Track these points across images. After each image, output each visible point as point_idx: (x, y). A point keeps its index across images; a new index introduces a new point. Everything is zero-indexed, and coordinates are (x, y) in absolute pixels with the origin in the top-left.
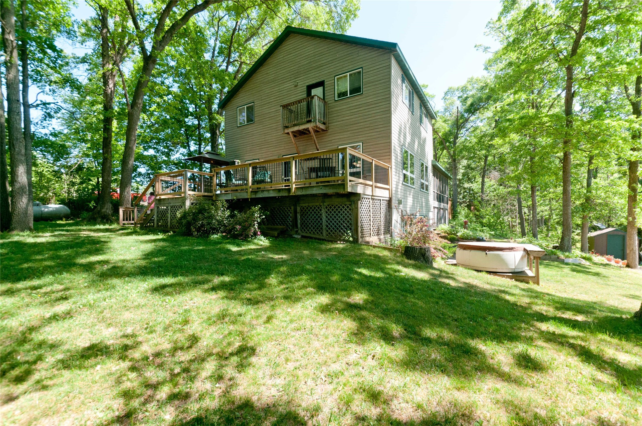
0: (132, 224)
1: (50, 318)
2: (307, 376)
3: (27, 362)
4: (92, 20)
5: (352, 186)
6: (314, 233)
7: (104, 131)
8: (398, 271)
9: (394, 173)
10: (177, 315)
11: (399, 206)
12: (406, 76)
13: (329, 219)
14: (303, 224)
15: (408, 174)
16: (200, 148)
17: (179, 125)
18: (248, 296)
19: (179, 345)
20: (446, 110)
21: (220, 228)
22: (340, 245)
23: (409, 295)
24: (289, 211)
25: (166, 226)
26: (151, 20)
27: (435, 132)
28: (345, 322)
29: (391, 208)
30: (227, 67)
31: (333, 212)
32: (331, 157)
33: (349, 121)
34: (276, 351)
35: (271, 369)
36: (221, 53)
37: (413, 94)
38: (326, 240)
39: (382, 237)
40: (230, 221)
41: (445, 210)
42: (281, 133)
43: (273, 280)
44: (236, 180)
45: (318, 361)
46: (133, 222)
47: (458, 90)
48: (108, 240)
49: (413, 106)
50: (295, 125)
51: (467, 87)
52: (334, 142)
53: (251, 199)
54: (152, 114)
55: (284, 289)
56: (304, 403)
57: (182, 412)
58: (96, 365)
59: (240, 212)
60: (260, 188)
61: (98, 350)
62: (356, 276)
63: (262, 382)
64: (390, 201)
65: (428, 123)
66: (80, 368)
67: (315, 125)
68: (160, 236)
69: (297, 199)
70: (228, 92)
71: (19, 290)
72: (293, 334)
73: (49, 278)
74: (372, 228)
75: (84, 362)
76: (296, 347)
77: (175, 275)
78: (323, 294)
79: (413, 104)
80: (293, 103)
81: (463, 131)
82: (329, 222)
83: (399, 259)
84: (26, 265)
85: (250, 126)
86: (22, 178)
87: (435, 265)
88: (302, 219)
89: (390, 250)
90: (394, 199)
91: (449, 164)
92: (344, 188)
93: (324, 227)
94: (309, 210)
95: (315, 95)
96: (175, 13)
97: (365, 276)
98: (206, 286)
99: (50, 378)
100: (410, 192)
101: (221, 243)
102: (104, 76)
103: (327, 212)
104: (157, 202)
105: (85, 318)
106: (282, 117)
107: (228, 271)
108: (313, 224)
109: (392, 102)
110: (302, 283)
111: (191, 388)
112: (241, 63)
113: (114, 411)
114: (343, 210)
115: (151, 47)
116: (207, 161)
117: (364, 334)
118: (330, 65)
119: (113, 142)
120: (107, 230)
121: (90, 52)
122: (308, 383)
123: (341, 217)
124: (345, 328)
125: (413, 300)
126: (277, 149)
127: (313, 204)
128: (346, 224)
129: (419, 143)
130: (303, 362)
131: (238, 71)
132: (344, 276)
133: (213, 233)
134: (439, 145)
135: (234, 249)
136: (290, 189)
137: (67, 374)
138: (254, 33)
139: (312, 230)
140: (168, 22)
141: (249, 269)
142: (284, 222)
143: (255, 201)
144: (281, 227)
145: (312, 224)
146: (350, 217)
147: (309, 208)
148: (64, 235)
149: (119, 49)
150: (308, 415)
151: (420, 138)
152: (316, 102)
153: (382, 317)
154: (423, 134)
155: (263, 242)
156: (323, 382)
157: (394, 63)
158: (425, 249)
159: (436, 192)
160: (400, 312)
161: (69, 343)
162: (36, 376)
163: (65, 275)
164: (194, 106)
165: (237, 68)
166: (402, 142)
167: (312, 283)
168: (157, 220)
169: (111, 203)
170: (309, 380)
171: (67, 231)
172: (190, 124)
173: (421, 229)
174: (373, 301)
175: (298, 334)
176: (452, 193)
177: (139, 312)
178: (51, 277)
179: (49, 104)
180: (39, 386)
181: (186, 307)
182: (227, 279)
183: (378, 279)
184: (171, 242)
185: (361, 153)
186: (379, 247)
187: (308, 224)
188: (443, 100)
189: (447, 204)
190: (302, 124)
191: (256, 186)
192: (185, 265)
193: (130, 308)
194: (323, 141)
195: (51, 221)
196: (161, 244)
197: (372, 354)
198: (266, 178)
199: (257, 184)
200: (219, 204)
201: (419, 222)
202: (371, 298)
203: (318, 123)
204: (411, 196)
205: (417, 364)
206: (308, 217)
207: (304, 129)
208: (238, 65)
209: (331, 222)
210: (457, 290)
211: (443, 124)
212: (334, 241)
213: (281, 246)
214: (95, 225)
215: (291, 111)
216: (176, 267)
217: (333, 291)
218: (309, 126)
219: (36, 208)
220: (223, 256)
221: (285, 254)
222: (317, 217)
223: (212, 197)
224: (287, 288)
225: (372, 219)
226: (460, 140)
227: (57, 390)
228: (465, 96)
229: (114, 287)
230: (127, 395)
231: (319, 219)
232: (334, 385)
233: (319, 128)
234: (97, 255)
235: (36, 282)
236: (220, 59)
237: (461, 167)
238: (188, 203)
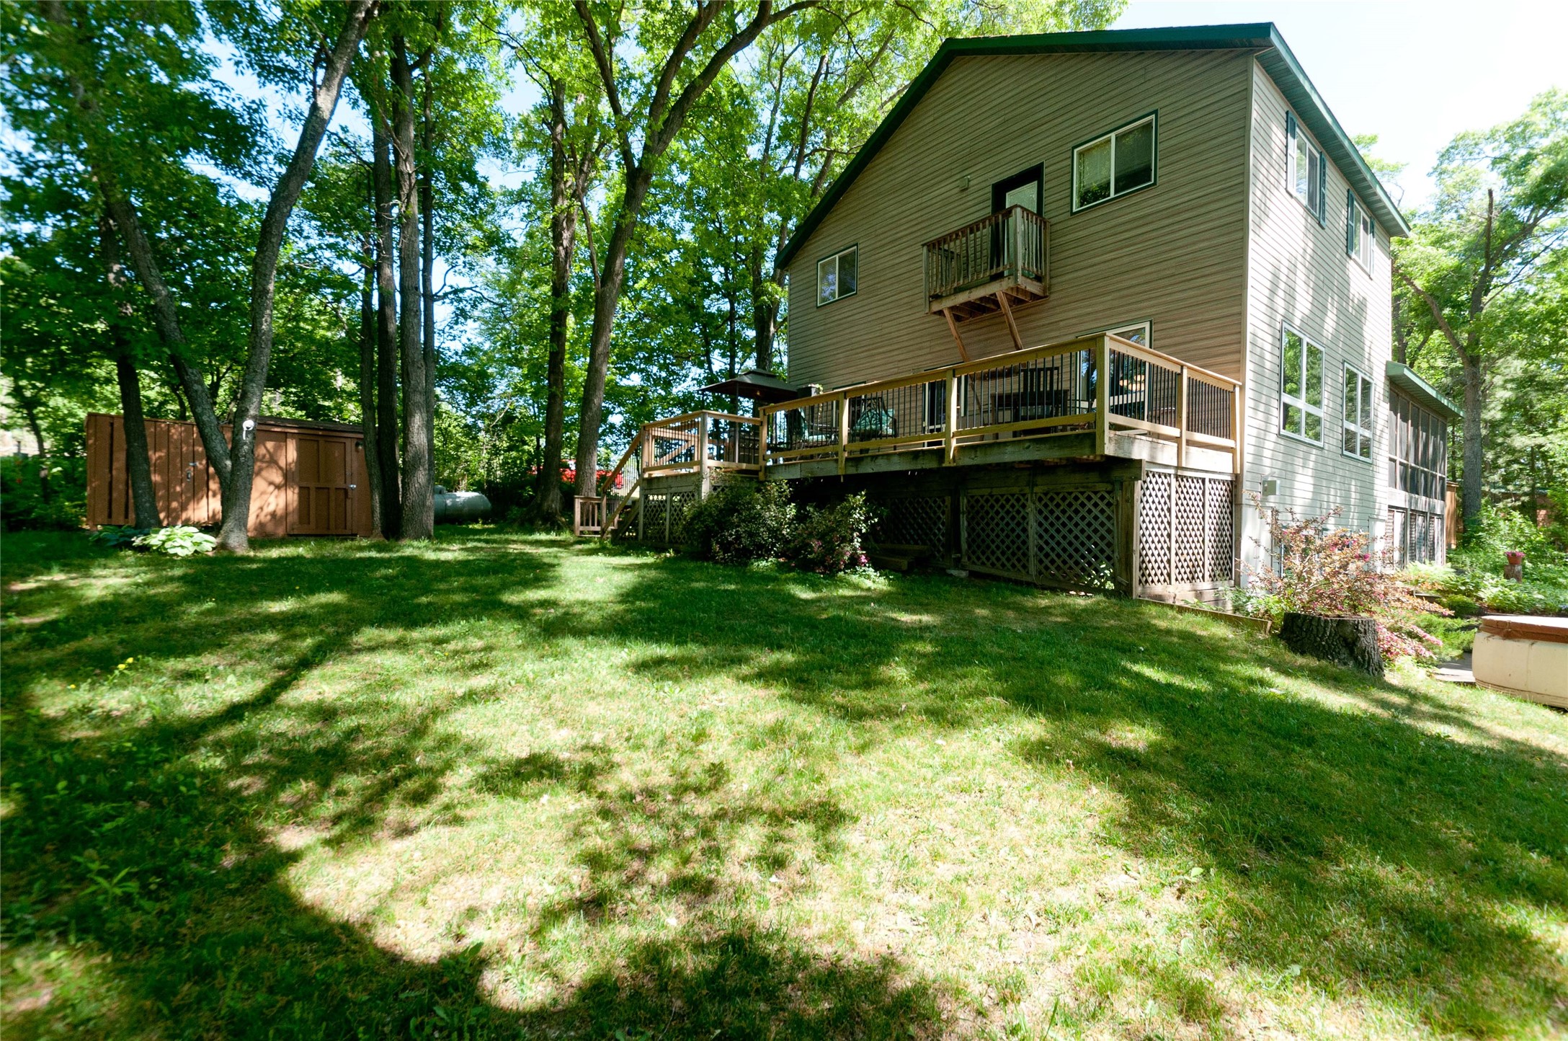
0: (596, 533)
1: (463, 698)
2: (988, 901)
3: (429, 770)
4: (537, 110)
5: (1119, 442)
6: (1003, 565)
7: (552, 340)
8: (1262, 683)
9: (1249, 403)
10: (685, 721)
11: (1264, 500)
12: (1302, 115)
13: (1046, 531)
14: (974, 541)
15: (1300, 403)
16: (732, 364)
17: (691, 316)
18: (839, 699)
19: (691, 780)
20: (1442, 206)
21: (774, 545)
22: (1080, 601)
23: (1298, 749)
24: (939, 507)
25: (662, 538)
26: (642, 90)
27: (1400, 276)
28: (1095, 790)
29: (1240, 505)
30: (797, 169)
31: (1057, 512)
32: (1057, 364)
33: (1115, 263)
34: (908, 830)
35: (896, 869)
36: (785, 137)
37: (1323, 167)
38: (1036, 586)
39: (1205, 585)
40: (796, 529)
41: (1429, 515)
42: (922, 314)
43: (899, 671)
44: (811, 434)
45: (1017, 872)
46: (598, 528)
47: (1492, 137)
48: (556, 561)
49: (1323, 203)
50: (958, 290)
51: (1527, 126)
52: (1064, 327)
53: (845, 476)
54: (638, 298)
55: (927, 693)
56: (980, 964)
57: (700, 919)
58: (541, 793)
59: (819, 507)
60: (867, 451)
61: (543, 767)
62: (1125, 682)
63: (874, 893)
64: (1234, 486)
65: (1376, 249)
66: (515, 795)
67: (1012, 285)
68: (650, 559)
69: (959, 477)
70: (798, 228)
71: (415, 642)
72: (949, 798)
73: (460, 626)
74: (1174, 558)
75: (521, 784)
76: (959, 830)
77: (680, 642)
78: (1031, 715)
79: (1323, 196)
80: (956, 233)
81: (1512, 265)
82: (1046, 537)
83: (1264, 652)
84: (424, 600)
85: (846, 303)
86: (419, 438)
87: (1390, 677)
88: (973, 529)
89: (1231, 621)
90: (1247, 477)
91: (1453, 373)
92: (1093, 446)
93: (1033, 551)
94: (992, 507)
95: (1016, 206)
96: (690, 62)
97: (1155, 684)
98: (745, 670)
99: (466, 805)
100: (1305, 459)
101: (775, 579)
102: (556, 224)
103: (1040, 512)
104: (645, 485)
105: (520, 705)
106: (927, 273)
107: (792, 639)
108: (1003, 542)
109: (1251, 197)
110: (971, 683)
111: (718, 872)
112: (830, 153)
113: (572, 888)
114: (1089, 505)
115: (641, 147)
116: (748, 391)
117: (1150, 830)
118: (1060, 120)
119: (568, 363)
120: (552, 543)
121: (530, 177)
122: (992, 920)
123: (1083, 525)
124: (1094, 805)
125: (1311, 763)
126: (910, 355)
127: (1003, 490)
128: (1096, 544)
129: (1341, 312)
130: (980, 868)
131: (822, 175)
132: (1091, 677)
133: (760, 557)
134: (1417, 316)
135: (805, 594)
136: (943, 450)
137: (492, 804)
138: (863, 75)
139: (998, 559)
140: (676, 87)
141: (840, 638)
142: (926, 534)
143: (855, 483)
144: (916, 547)
145: (998, 541)
146: (1108, 524)
147: (992, 501)
148: (482, 549)
149: (582, 164)
150: (993, 995)
151: (1344, 294)
152: (1018, 224)
153: (1207, 794)
154: (1358, 285)
155: (872, 581)
156: (1032, 928)
157: (1260, 84)
158: (1356, 626)
159: (1399, 459)
160: (1268, 789)
161: (495, 747)
162: (444, 798)
163: (485, 622)
164: (722, 269)
165: (820, 167)
166: (1282, 311)
167: (998, 686)
168: (645, 524)
169: (560, 489)
170: (994, 913)
171: (487, 541)
172: (713, 310)
173: (1344, 567)
174: (1177, 749)
175: (962, 801)
176: (1459, 464)
177: (613, 706)
178: (463, 623)
179: (463, 290)
180: (449, 816)
181: (705, 708)
182: (789, 657)
183: (1195, 695)
184: (672, 571)
185: (1147, 347)
186: (1196, 612)
187: (988, 541)
188: (1434, 178)
189: (1443, 498)
190: (976, 286)
191: (859, 445)
192: (701, 620)
193: (599, 695)
194: (1034, 324)
195: (461, 523)
196: (653, 574)
197: (1177, 886)
198: (884, 427)
199: (862, 440)
200: (773, 489)
201: (1336, 545)
202: (1170, 743)
203: (1020, 279)
204: (1310, 472)
205: (1326, 938)
206: (988, 524)
207: (982, 299)
208: (822, 160)
209: (1052, 537)
210: (1479, 756)
211: (1432, 251)
212: (1059, 586)
213: (917, 592)
214: (531, 532)
215: (949, 255)
216: (682, 622)
217: (1058, 710)
218: (997, 289)
219: (438, 498)
220: (782, 607)
221: (928, 612)
222: (1013, 525)
223: (756, 472)
224: (935, 691)
225: (1174, 534)
226: (1495, 299)
227: (477, 829)
228: (1522, 152)
229: (566, 653)
230: (595, 861)
231: (1018, 530)
232: (1065, 939)
233: (1025, 292)
234: (538, 588)
235: (440, 631)
236: (782, 153)
237: (1498, 380)
238: (706, 488)
